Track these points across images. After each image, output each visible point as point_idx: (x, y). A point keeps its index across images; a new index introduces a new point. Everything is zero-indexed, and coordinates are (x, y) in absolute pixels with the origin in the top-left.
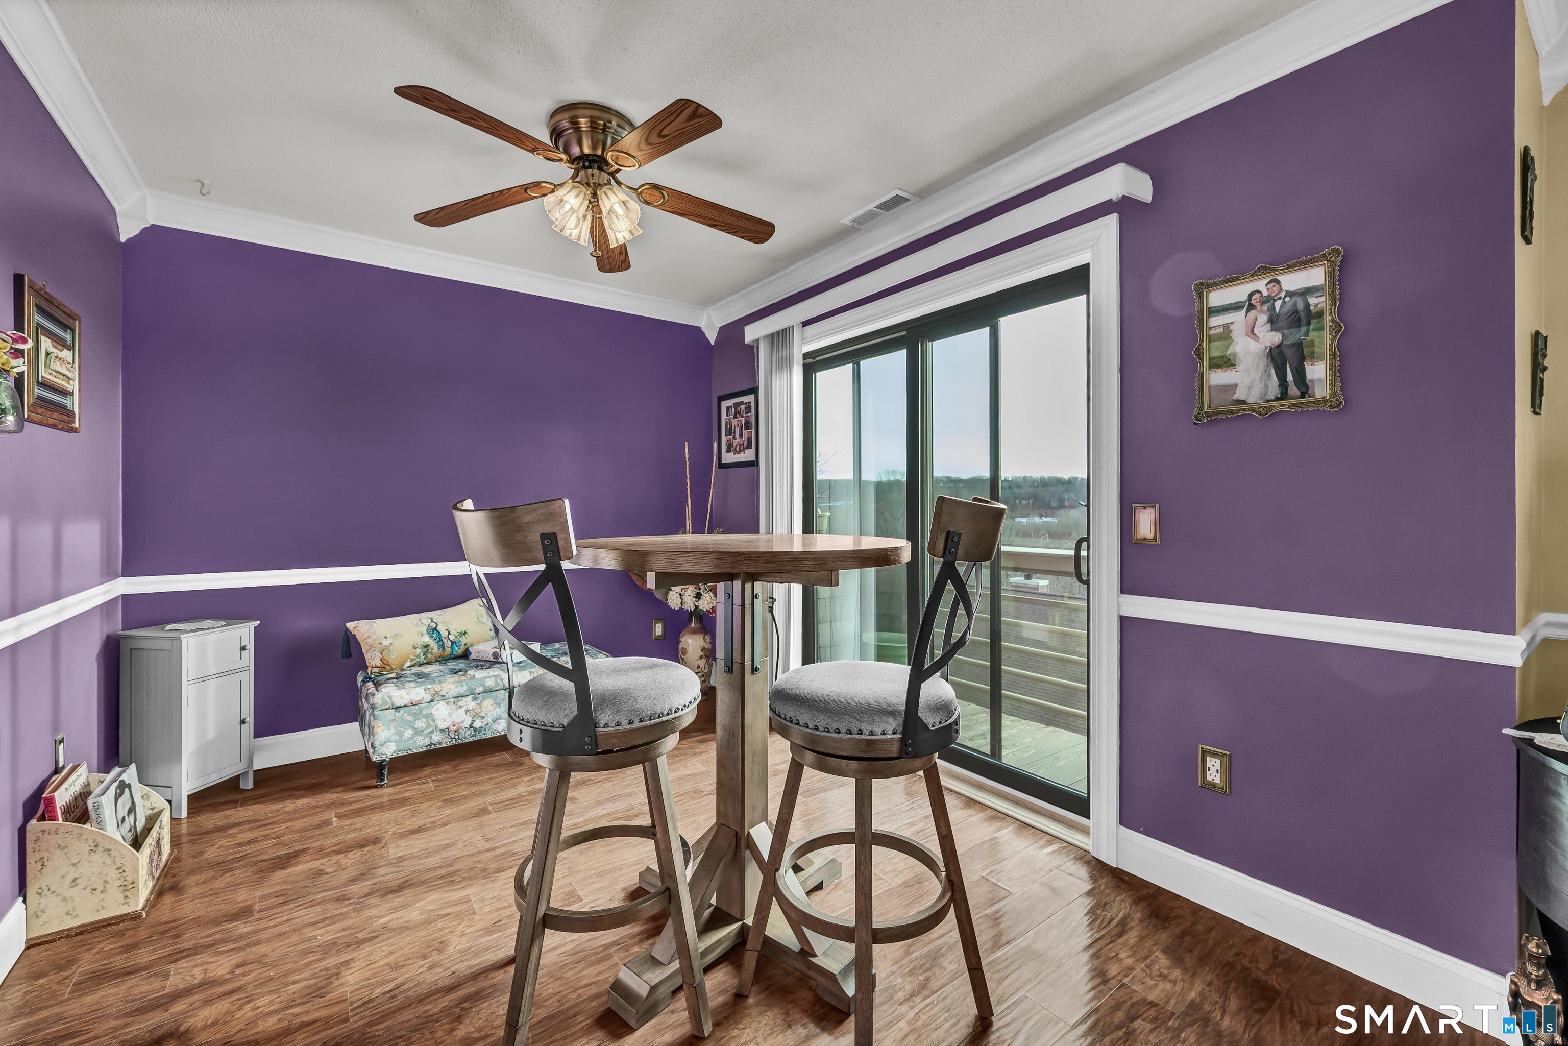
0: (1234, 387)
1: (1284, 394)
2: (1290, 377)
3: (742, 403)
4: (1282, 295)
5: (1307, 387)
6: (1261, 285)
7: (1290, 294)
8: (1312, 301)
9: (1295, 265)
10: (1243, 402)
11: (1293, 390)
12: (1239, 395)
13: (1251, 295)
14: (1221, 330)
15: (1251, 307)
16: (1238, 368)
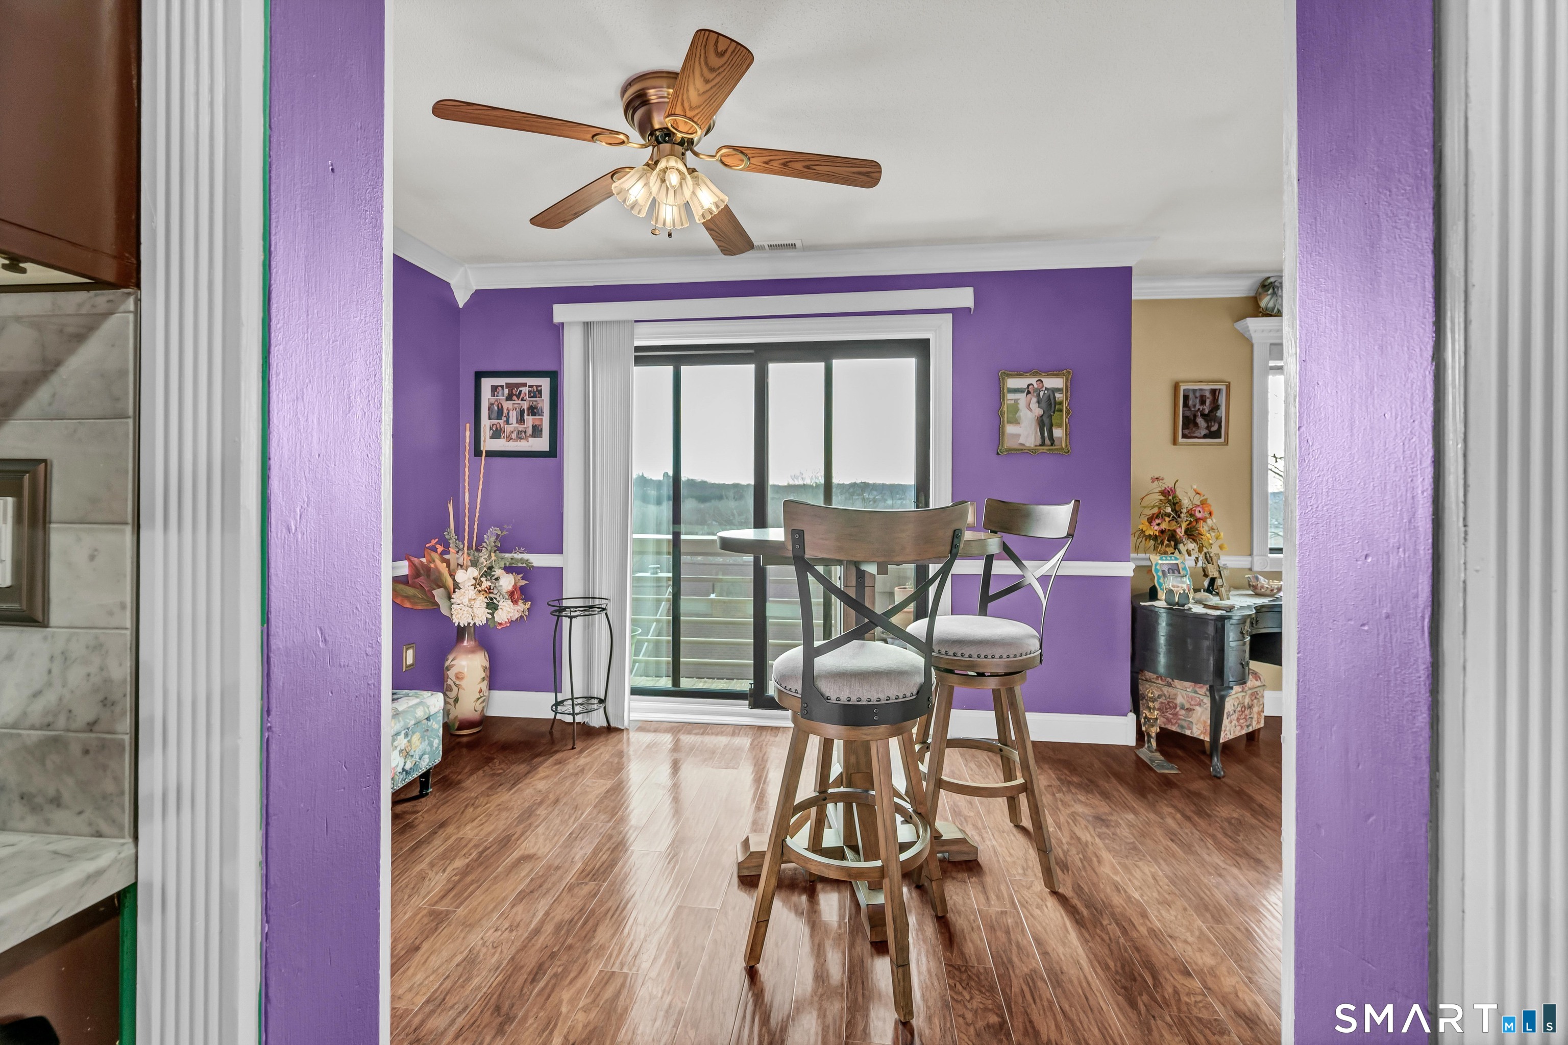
0: (1018, 436)
1: (1043, 444)
2: (1046, 434)
3: (524, 385)
4: (1044, 389)
5: (1054, 441)
6: (1033, 381)
7: (1046, 389)
8: (1057, 395)
9: (1051, 374)
10: (1023, 445)
11: (1047, 442)
12: (1021, 441)
13: (1029, 385)
14: (1013, 402)
15: (1029, 393)
16: (1022, 425)
